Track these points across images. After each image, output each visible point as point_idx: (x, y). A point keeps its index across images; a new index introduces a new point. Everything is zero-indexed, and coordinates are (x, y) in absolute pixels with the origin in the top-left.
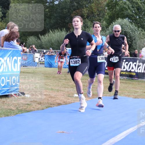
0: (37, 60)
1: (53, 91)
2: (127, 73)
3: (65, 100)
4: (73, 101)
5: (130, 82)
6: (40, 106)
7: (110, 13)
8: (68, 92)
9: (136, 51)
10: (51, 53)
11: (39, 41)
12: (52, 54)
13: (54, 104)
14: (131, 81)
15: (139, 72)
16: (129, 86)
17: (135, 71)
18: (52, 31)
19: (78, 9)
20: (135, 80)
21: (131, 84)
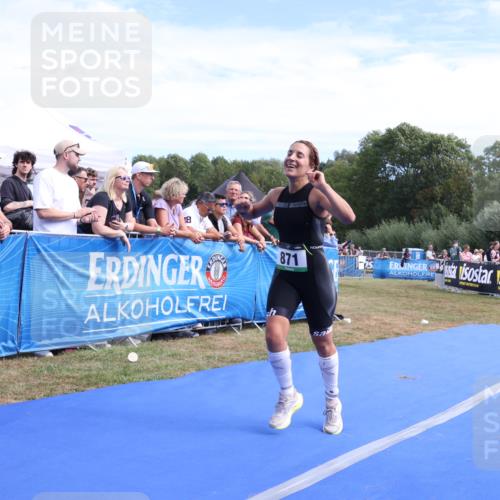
0: (361, 267)
1: (388, 315)
3: (408, 329)
4: (419, 331)
6: (366, 336)
8: (411, 316)
11: (364, 237)
13: (389, 334)
19: (427, 187)
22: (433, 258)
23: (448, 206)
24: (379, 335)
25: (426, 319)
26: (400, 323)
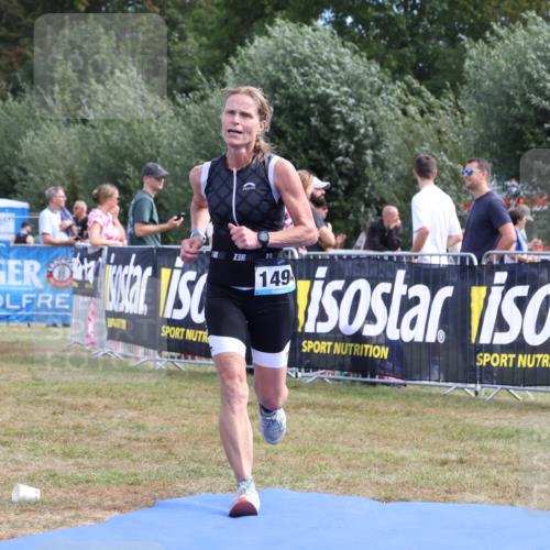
2: (338, 349)
5: (360, 400)
9: (391, 215)
14: (361, 394)
15: (412, 342)
16: (351, 427)
17: (385, 331)
20: (385, 388)
21: (360, 412)
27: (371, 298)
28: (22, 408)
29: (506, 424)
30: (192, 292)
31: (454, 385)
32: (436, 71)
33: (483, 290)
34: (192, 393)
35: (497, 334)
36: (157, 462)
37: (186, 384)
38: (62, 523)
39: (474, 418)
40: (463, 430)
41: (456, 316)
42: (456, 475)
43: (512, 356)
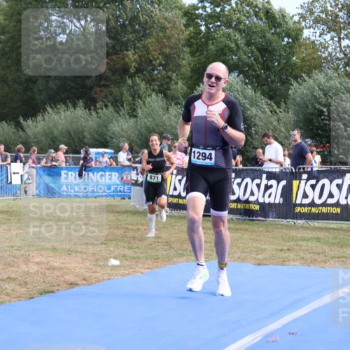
0: (16, 180)
1: (57, 254)
2: (240, 206)
3: (87, 274)
4: (106, 277)
5: (247, 226)
7: (194, 61)
8: (94, 254)
10: (52, 161)
11: (21, 133)
12: (54, 163)
13: (58, 285)
14: (248, 224)
15: (269, 204)
16: (244, 237)
17: (257, 199)
18: (51, 107)
19: (116, 54)
20: (257, 222)
21: (248, 231)
22: (127, 163)
23: (149, 81)
24: (43, 286)
25: (116, 258)
26: (76, 266)
27: (252, 186)
28: (112, 230)
29: (306, 235)
30: (180, 184)
31: (285, 221)
32: (277, 96)
33: (298, 181)
34: (180, 224)
35: (304, 200)
36: (166, 251)
37: (177, 221)
38: (129, 274)
39: (294, 233)
40: (289, 237)
41: (287, 192)
42: (287, 255)
43: (309, 208)
